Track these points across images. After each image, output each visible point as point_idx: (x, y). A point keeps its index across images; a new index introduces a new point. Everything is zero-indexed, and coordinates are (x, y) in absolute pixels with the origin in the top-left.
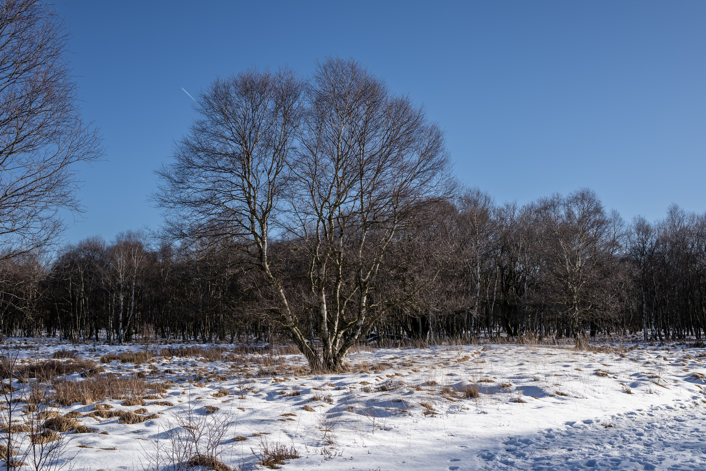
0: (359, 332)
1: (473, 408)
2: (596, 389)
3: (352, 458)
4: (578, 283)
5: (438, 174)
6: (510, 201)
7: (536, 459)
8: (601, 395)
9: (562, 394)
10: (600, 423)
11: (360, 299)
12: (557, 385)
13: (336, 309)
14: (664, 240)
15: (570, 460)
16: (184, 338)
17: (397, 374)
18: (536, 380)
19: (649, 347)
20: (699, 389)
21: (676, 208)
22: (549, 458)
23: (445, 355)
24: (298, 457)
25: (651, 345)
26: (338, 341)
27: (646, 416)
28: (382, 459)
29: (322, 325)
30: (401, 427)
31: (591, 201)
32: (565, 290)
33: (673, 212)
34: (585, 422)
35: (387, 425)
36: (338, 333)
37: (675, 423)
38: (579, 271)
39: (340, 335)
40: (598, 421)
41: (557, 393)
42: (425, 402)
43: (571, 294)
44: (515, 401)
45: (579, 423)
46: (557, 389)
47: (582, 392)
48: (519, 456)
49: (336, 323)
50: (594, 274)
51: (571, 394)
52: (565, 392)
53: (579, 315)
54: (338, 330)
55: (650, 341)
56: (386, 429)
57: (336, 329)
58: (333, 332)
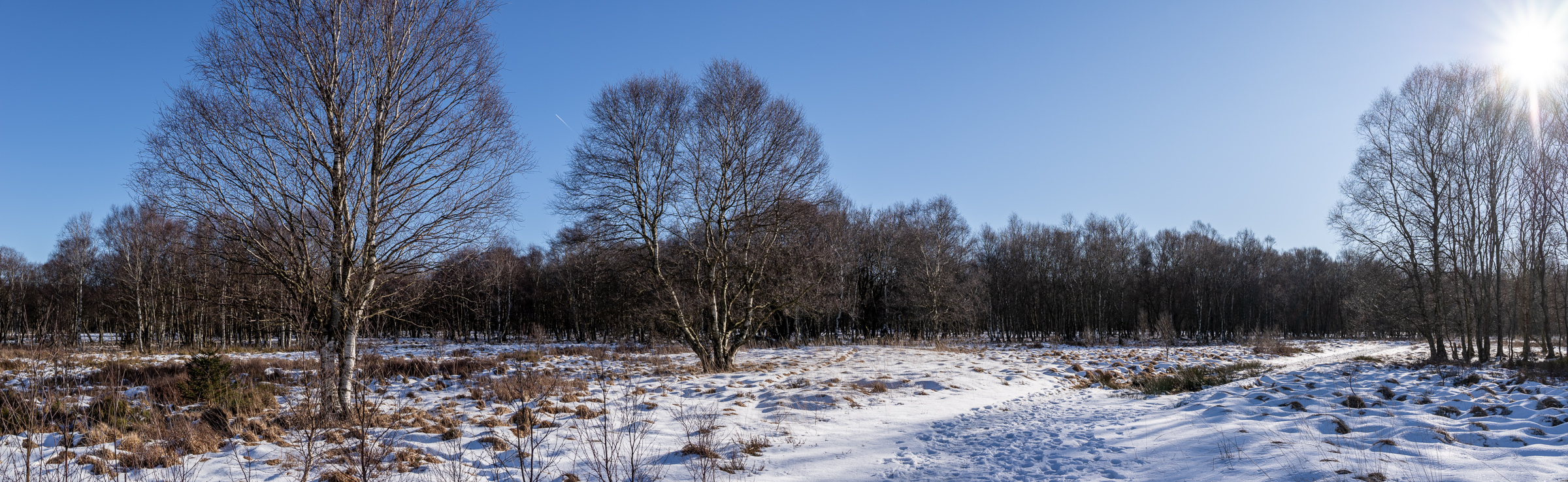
0: (747, 332)
1: (888, 401)
2: (981, 382)
3: (816, 445)
4: (937, 287)
5: (816, 178)
6: (866, 205)
7: (965, 437)
8: (986, 387)
9: (955, 387)
10: (998, 407)
11: (747, 299)
12: (949, 379)
13: (724, 310)
14: (1003, 248)
15: (992, 435)
16: (568, 337)
17: (792, 373)
18: (928, 376)
19: (997, 348)
20: (1057, 380)
21: (1015, 217)
22: (974, 436)
23: (820, 355)
24: (769, 446)
25: (999, 346)
26: (727, 341)
27: (1027, 401)
28: (841, 444)
29: (714, 326)
30: (837, 418)
31: (948, 207)
32: (926, 294)
33: (1013, 220)
34: (986, 408)
35: (825, 418)
36: (726, 333)
37: (1052, 405)
38: (938, 277)
39: (728, 336)
40: (996, 407)
41: (952, 386)
42: (845, 396)
43: (931, 298)
44: (920, 394)
45: (982, 409)
46: (951, 383)
47: (970, 385)
48: (950, 435)
49: (725, 324)
50: (951, 279)
51: (962, 386)
52: (958, 385)
53: (939, 318)
54: (727, 331)
55: (996, 342)
56: (824, 421)
57: (725, 329)
58: (722, 332)
